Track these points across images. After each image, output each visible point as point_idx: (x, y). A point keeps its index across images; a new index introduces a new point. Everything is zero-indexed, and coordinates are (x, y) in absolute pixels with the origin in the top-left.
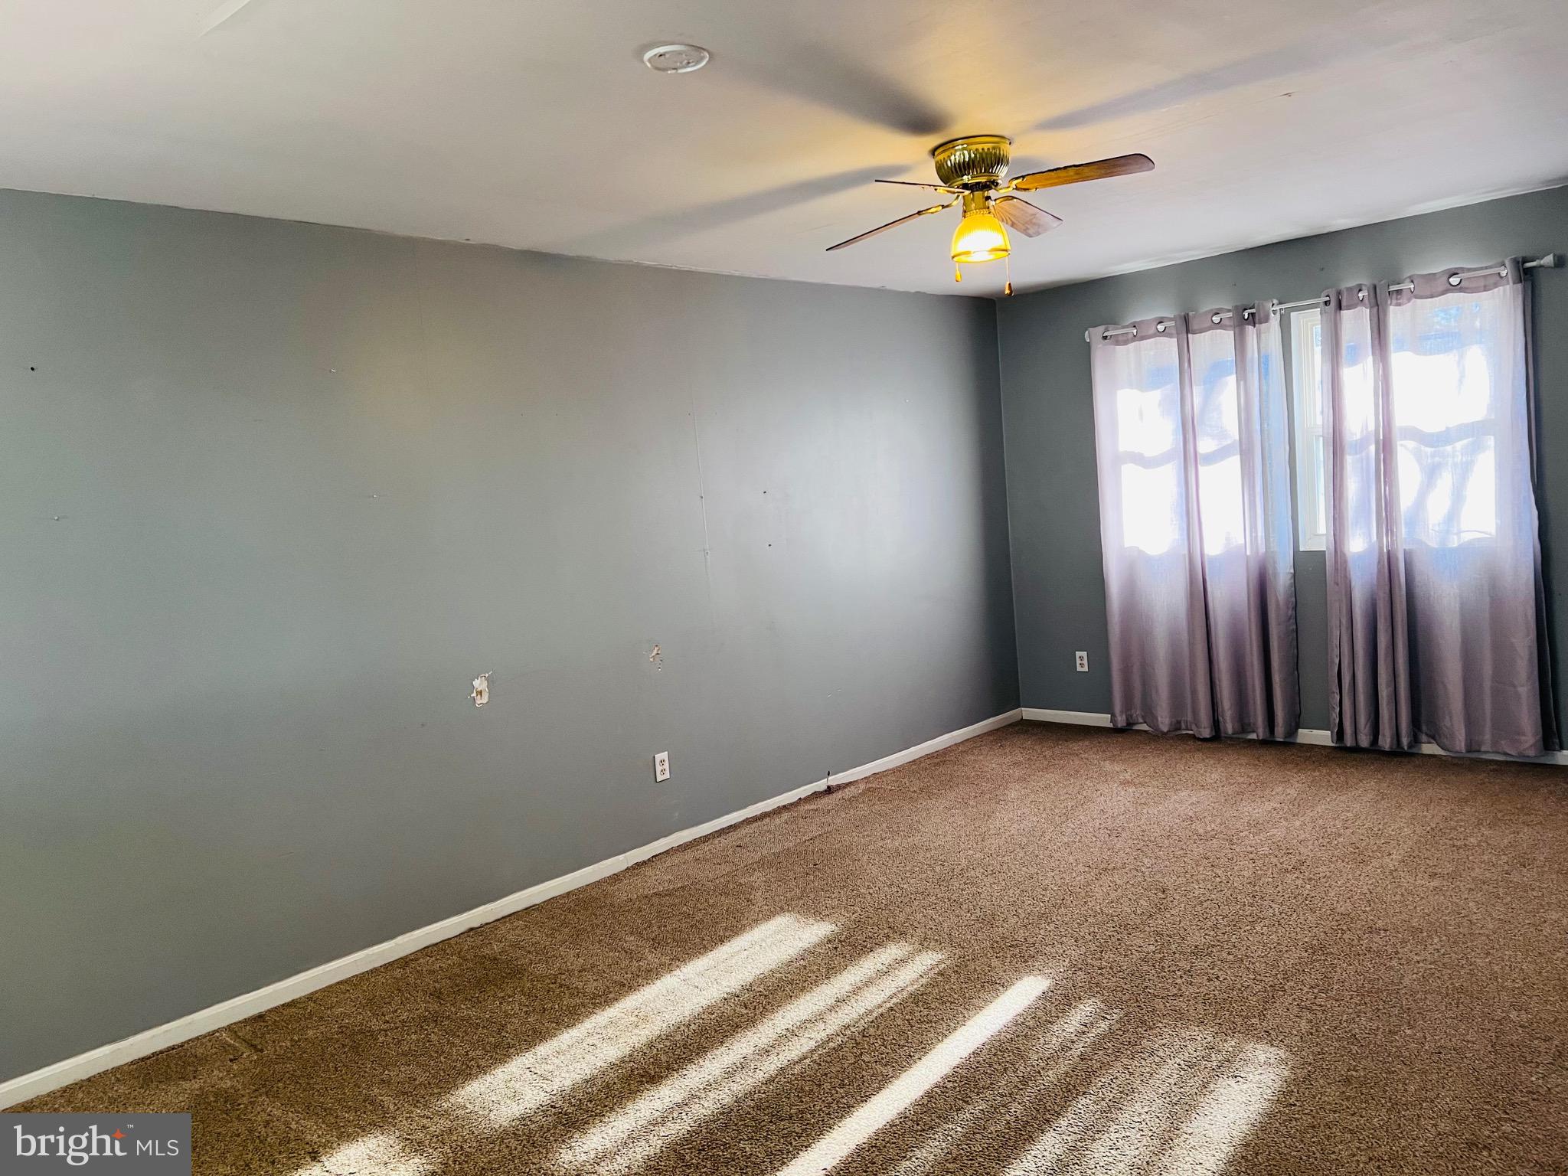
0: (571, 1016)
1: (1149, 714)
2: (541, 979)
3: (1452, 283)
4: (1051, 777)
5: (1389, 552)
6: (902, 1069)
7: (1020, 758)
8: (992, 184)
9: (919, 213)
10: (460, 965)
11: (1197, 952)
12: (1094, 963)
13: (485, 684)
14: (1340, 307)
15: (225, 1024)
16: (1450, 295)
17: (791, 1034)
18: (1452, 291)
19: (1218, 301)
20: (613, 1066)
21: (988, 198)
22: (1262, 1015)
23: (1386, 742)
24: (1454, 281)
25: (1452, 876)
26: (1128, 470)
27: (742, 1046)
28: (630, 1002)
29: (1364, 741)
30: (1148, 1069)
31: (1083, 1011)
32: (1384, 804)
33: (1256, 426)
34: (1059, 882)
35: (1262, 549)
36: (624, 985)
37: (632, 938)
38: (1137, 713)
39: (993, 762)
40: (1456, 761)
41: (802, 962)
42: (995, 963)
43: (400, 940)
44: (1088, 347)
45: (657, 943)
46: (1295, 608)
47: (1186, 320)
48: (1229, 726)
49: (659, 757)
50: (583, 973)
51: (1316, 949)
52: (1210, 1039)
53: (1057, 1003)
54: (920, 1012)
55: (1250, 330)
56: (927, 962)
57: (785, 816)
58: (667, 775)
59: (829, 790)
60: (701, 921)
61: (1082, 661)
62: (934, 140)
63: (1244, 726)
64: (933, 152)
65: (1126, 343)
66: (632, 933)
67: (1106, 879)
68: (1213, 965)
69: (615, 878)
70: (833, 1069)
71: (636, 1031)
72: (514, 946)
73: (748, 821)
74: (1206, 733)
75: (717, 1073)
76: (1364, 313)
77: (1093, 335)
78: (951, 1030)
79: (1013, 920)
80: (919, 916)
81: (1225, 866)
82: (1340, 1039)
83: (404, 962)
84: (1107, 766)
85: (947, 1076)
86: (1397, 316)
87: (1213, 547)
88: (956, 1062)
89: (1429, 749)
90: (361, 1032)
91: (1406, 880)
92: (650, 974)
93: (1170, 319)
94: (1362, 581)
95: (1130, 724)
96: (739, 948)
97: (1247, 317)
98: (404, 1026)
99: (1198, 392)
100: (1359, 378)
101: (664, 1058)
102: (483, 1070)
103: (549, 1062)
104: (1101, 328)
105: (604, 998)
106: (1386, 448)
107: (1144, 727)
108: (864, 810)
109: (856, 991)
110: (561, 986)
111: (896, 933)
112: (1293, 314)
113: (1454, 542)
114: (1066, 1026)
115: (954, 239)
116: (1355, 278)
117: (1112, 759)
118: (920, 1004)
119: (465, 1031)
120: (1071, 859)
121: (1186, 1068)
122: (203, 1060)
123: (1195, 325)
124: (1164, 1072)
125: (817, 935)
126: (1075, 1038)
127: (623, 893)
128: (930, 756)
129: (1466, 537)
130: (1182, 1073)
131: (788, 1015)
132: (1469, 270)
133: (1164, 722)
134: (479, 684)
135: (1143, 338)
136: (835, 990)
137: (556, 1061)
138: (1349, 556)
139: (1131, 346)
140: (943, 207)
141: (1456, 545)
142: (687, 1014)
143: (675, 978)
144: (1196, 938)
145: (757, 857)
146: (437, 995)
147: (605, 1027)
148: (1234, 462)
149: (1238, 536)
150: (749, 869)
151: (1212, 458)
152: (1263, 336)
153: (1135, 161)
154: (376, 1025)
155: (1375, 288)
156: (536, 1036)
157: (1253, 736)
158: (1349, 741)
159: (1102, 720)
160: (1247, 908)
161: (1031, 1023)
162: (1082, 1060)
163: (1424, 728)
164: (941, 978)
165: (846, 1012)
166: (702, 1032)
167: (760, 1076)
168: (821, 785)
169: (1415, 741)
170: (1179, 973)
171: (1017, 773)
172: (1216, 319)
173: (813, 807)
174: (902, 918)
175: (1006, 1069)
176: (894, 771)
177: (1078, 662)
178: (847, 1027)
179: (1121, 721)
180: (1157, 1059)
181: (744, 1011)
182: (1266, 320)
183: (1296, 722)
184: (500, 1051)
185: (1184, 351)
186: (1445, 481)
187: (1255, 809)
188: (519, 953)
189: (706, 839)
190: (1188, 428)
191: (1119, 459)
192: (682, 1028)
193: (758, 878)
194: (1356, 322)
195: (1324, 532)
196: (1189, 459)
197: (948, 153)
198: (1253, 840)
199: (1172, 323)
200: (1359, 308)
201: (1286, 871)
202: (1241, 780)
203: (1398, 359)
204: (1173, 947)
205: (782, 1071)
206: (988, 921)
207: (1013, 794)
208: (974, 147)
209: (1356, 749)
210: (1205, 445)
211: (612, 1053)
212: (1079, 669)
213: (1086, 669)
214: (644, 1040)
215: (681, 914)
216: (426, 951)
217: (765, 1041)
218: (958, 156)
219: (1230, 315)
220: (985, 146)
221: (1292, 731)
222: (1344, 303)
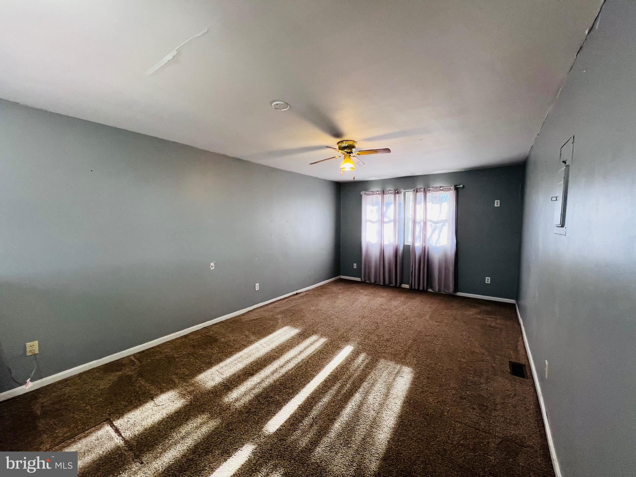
0: (230, 354)
1: (369, 279)
2: (223, 343)
3: (440, 189)
4: (348, 293)
5: (424, 246)
6: (318, 373)
7: (341, 288)
8: (351, 153)
9: (333, 157)
10: (201, 338)
11: (388, 340)
12: (363, 342)
13: (214, 264)
14: (417, 192)
15: (133, 354)
16: (440, 192)
17: (288, 362)
18: (441, 191)
19: (390, 188)
20: (240, 370)
21: (350, 156)
22: (405, 359)
23: (421, 288)
24: (441, 189)
25: (440, 322)
26: (368, 224)
27: (276, 365)
28: (246, 351)
29: (416, 288)
30: (380, 374)
31: (362, 356)
32: (423, 303)
33: (397, 217)
34: (353, 320)
35: (397, 244)
36: (245, 345)
37: (247, 332)
38: (367, 278)
39: (335, 289)
40: (436, 293)
41: (291, 340)
42: (339, 342)
43: (185, 330)
44: (361, 196)
45: (254, 333)
46: (403, 257)
47: (383, 191)
48: (387, 282)
49: (256, 285)
50: (234, 342)
51: (415, 340)
52: (394, 365)
53: (355, 354)
54: (322, 356)
55: (397, 195)
56: (323, 340)
57: (286, 300)
58: (258, 289)
59: (297, 294)
60: (265, 328)
61: (355, 266)
62: (339, 140)
63: (390, 282)
64: (338, 143)
65: (370, 195)
66: (247, 330)
67: (364, 320)
68: (391, 344)
69: (244, 315)
70: (300, 373)
71: (248, 360)
72: (216, 333)
73: (277, 301)
74: (382, 284)
75: (269, 373)
76: (422, 194)
77: (363, 193)
78: (330, 361)
79: (343, 330)
80: (320, 328)
81: (391, 317)
82: (424, 366)
83: (186, 336)
84: (361, 291)
85: (329, 375)
86: (429, 195)
87: (386, 242)
88: (331, 371)
89: (430, 290)
90: (171, 358)
91: (431, 322)
92: (251, 343)
93: (380, 191)
94: (418, 252)
95: (365, 280)
96: (275, 336)
97: (397, 192)
98: (183, 356)
99: (385, 208)
100: (420, 208)
101: (255, 368)
102: (204, 370)
103: (223, 369)
104: (365, 192)
105: (239, 349)
106: (425, 224)
107: (368, 282)
108: (305, 299)
109: (305, 349)
110: (228, 345)
111: (314, 332)
112: (406, 192)
113: (438, 245)
114: (358, 360)
115: (342, 164)
116: (420, 186)
117: (362, 289)
118: (322, 353)
119: (200, 358)
120: (355, 314)
121: (389, 374)
122: (124, 365)
123: (385, 193)
124: (384, 375)
125: (295, 333)
126: (361, 364)
127: (246, 318)
128: (320, 286)
129: (441, 244)
130: (388, 375)
131: (288, 356)
132: (444, 187)
133: (373, 281)
134: (212, 264)
135: (374, 194)
136: (300, 349)
137: (225, 368)
138: (415, 246)
139: (371, 196)
140: (339, 157)
141: (439, 246)
142: (261, 355)
143: (258, 344)
144: (387, 337)
145: (280, 310)
146: (194, 346)
147: (239, 358)
148: (392, 224)
149: (392, 240)
150: (278, 314)
151: (386, 222)
152: (400, 197)
153: (388, 150)
154: (176, 356)
155: (425, 188)
156: (220, 360)
157: (392, 285)
158: (413, 288)
159: (358, 279)
160: (397, 329)
161: (350, 360)
162: (364, 371)
163: (429, 285)
164: (326, 346)
165: (303, 355)
166: (265, 360)
167: (281, 374)
168: (295, 292)
169: (427, 289)
170: (384, 346)
171: (340, 291)
172: (390, 192)
173: (292, 298)
174: (316, 329)
175: (345, 373)
176: (313, 289)
177: (354, 266)
178: (303, 360)
179: (363, 280)
180: (382, 371)
181: (276, 354)
182: (401, 193)
183: (402, 282)
184: (210, 365)
185: (383, 198)
186: (437, 232)
187: (395, 303)
188: (217, 335)
189: (267, 305)
190: (382, 215)
191: (366, 221)
192: (260, 359)
193: (279, 316)
194: (420, 195)
195: (410, 241)
196: (382, 222)
197: (342, 143)
198: (395, 311)
199: (380, 192)
200: (421, 193)
201: (404, 319)
202: (391, 296)
203: (429, 204)
204: (381, 339)
205: (286, 373)
206: (337, 330)
207: (340, 297)
208: (348, 143)
209: (415, 289)
210: (386, 220)
211: (240, 366)
212: (354, 268)
213: (356, 268)
214: (249, 362)
215: (260, 325)
216: (192, 333)
217: (282, 363)
218: (344, 144)
219: (393, 191)
220: (351, 143)
221: (400, 285)
222: (418, 191)
